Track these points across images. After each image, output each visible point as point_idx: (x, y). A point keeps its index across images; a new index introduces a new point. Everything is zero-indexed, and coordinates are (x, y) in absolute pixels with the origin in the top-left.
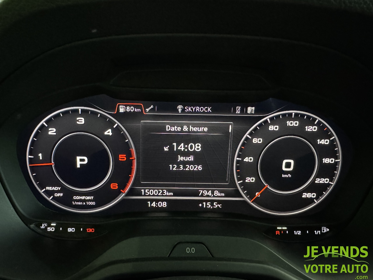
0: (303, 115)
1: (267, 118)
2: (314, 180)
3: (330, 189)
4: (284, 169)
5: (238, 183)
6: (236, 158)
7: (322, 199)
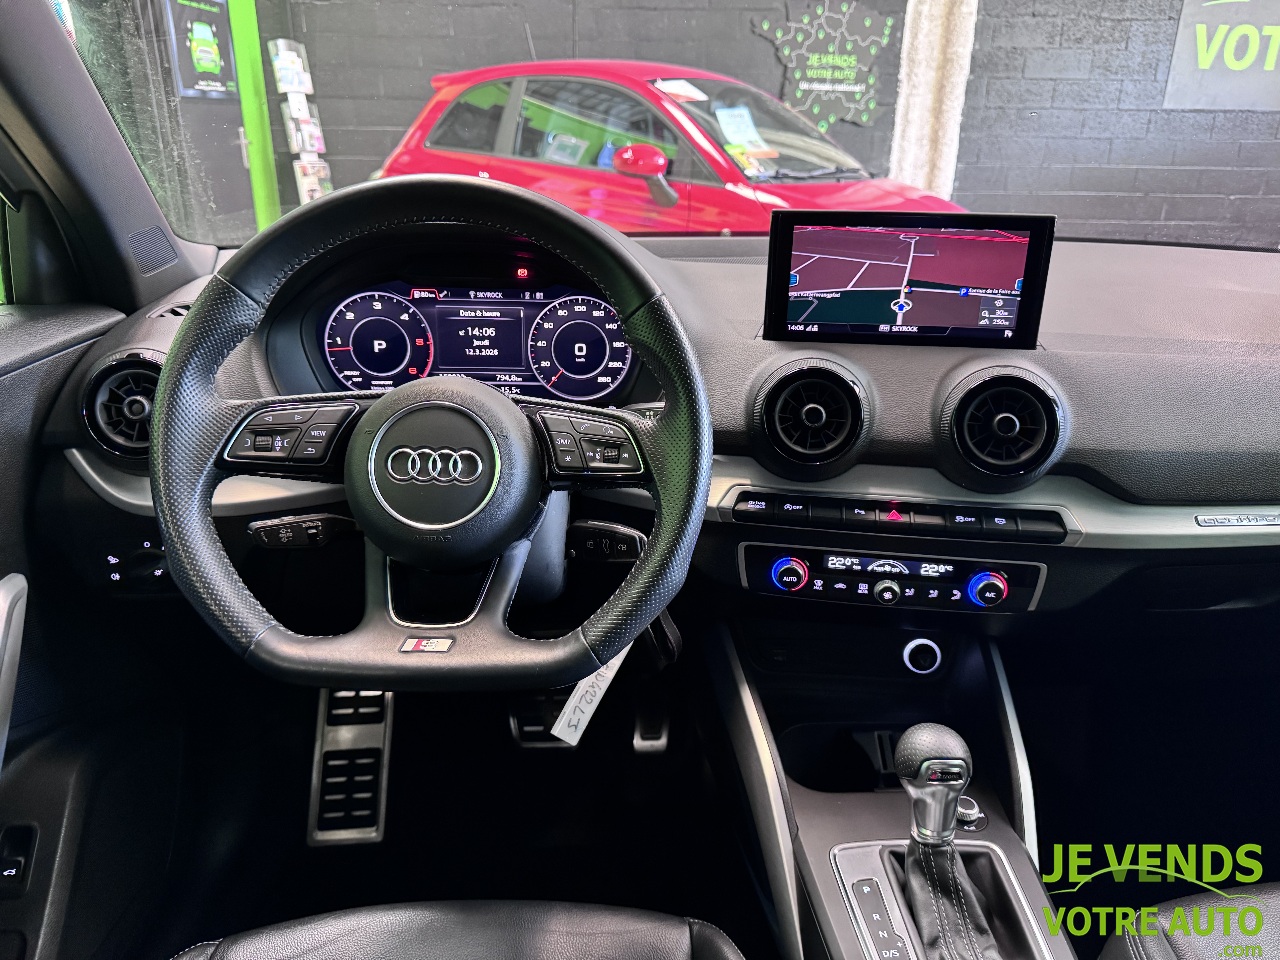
0: (589, 301)
1: (556, 303)
2: (607, 364)
3: (624, 373)
4: (577, 353)
5: (534, 367)
6: (530, 343)
7: (617, 383)
